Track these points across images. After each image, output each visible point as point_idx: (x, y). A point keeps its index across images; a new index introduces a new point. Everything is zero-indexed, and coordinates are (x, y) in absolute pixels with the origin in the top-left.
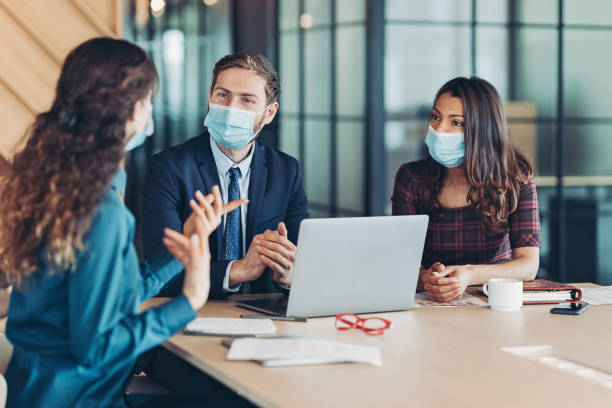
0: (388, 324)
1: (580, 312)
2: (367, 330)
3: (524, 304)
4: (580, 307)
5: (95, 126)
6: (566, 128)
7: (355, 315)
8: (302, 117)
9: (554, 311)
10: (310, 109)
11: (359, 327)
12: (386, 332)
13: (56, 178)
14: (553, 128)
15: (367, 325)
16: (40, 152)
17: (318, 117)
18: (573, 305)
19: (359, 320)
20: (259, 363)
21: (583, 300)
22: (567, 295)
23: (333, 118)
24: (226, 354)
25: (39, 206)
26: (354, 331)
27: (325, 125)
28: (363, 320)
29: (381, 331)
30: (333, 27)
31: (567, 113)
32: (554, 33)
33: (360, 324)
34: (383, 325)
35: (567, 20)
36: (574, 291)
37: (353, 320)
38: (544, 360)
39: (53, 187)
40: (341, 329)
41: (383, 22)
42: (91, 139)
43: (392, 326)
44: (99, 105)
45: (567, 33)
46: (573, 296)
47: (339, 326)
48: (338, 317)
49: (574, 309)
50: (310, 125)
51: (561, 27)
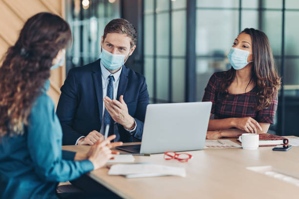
0: (190, 156)
1: (287, 150)
2: (180, 160)
3: (260, 146)
4: (288, 147)
5: (39, 58)
6: (286, 61)
7: (175, 152)
8: (155, 57)
9: (274, 150)
10: (159, 53)
11: (176, 158)
12: (189, 160)
13: (20, 84)
14: (280, 60)
15: (180, 157)
16: (12, 70)
17: (163, 57)
18: (284, 146)
19: (176, 154)
20: (124, 176)
21: (289, 144)
22: (281, 142)
23: (170, 57)
24: (107, 172)
25: (11, 99)
26: (173, 160)
27: (167, 61)
28: (178, 155)
29: (187, 160)
30: (170, 11)
31: (286, 53)
32: (280, 13)
33: (176, 156)
34: (188, 157)
35: (287, 7)
36: (285, 140)
37: (173, 154)
38: (267, 173)
39: (19, 89)
40: (167, 159)
41: (195, 8)
42: (37, 65)
43: (192, 158)
44: (42, 49)
45: (287, 13)
46: (284, 142)
47: (166, 158)
48: (166, 153)
49: (285, 148)
50: (159, 61)
51: (284, 10)
